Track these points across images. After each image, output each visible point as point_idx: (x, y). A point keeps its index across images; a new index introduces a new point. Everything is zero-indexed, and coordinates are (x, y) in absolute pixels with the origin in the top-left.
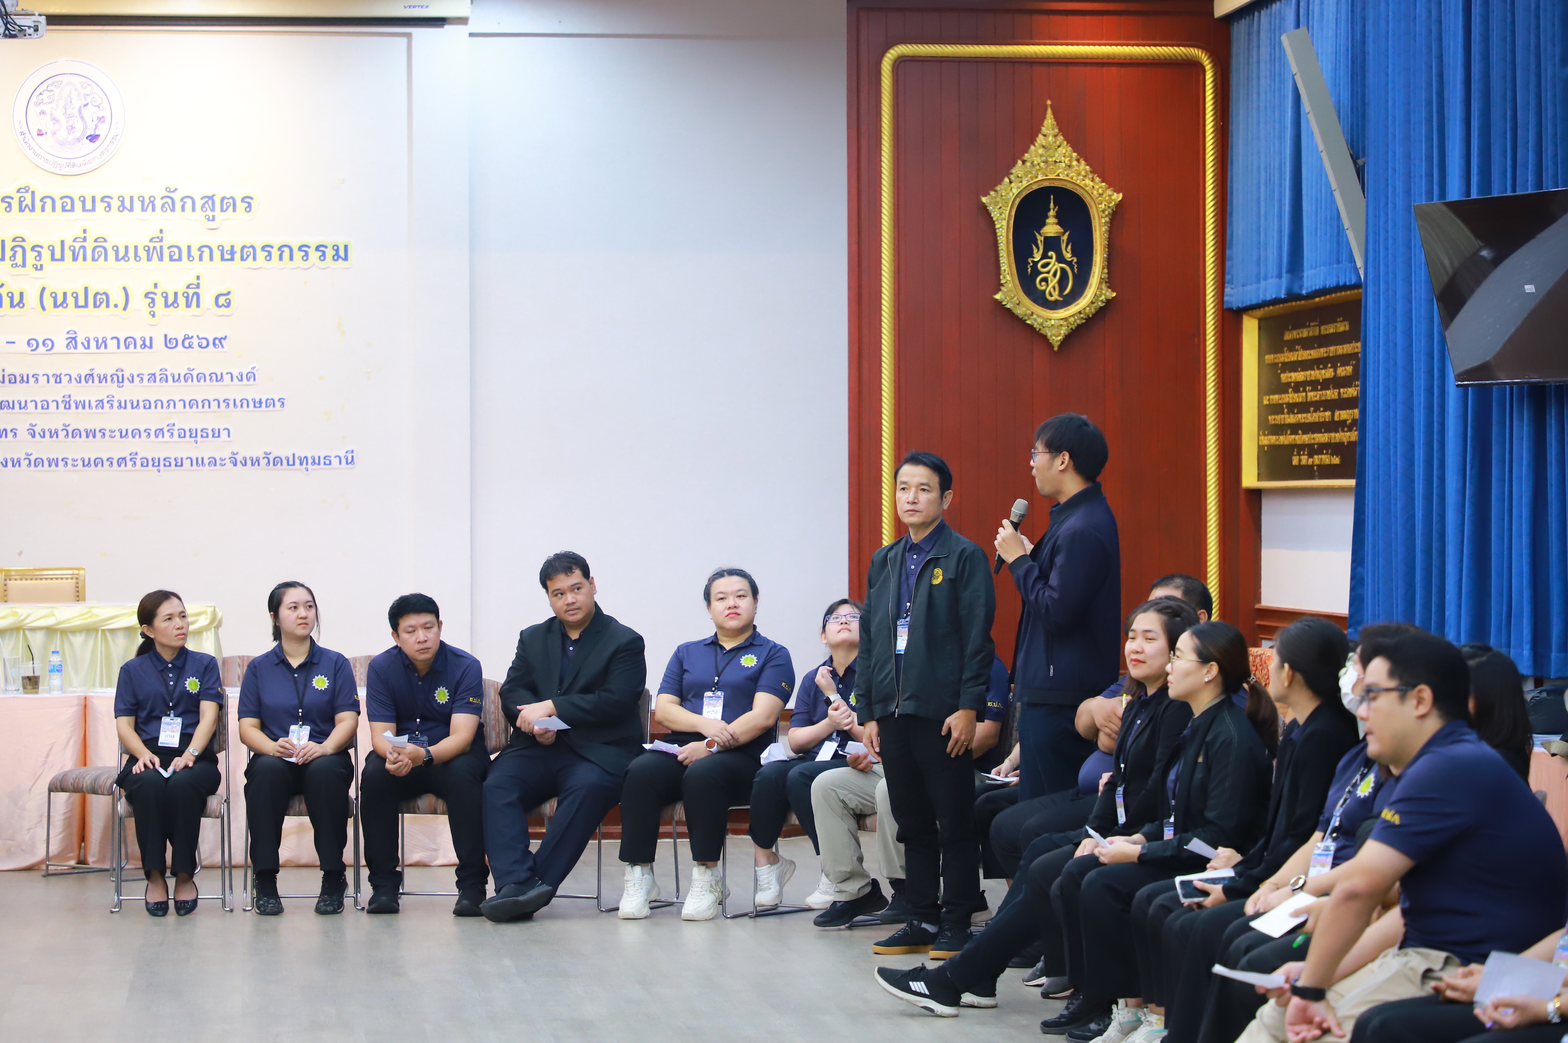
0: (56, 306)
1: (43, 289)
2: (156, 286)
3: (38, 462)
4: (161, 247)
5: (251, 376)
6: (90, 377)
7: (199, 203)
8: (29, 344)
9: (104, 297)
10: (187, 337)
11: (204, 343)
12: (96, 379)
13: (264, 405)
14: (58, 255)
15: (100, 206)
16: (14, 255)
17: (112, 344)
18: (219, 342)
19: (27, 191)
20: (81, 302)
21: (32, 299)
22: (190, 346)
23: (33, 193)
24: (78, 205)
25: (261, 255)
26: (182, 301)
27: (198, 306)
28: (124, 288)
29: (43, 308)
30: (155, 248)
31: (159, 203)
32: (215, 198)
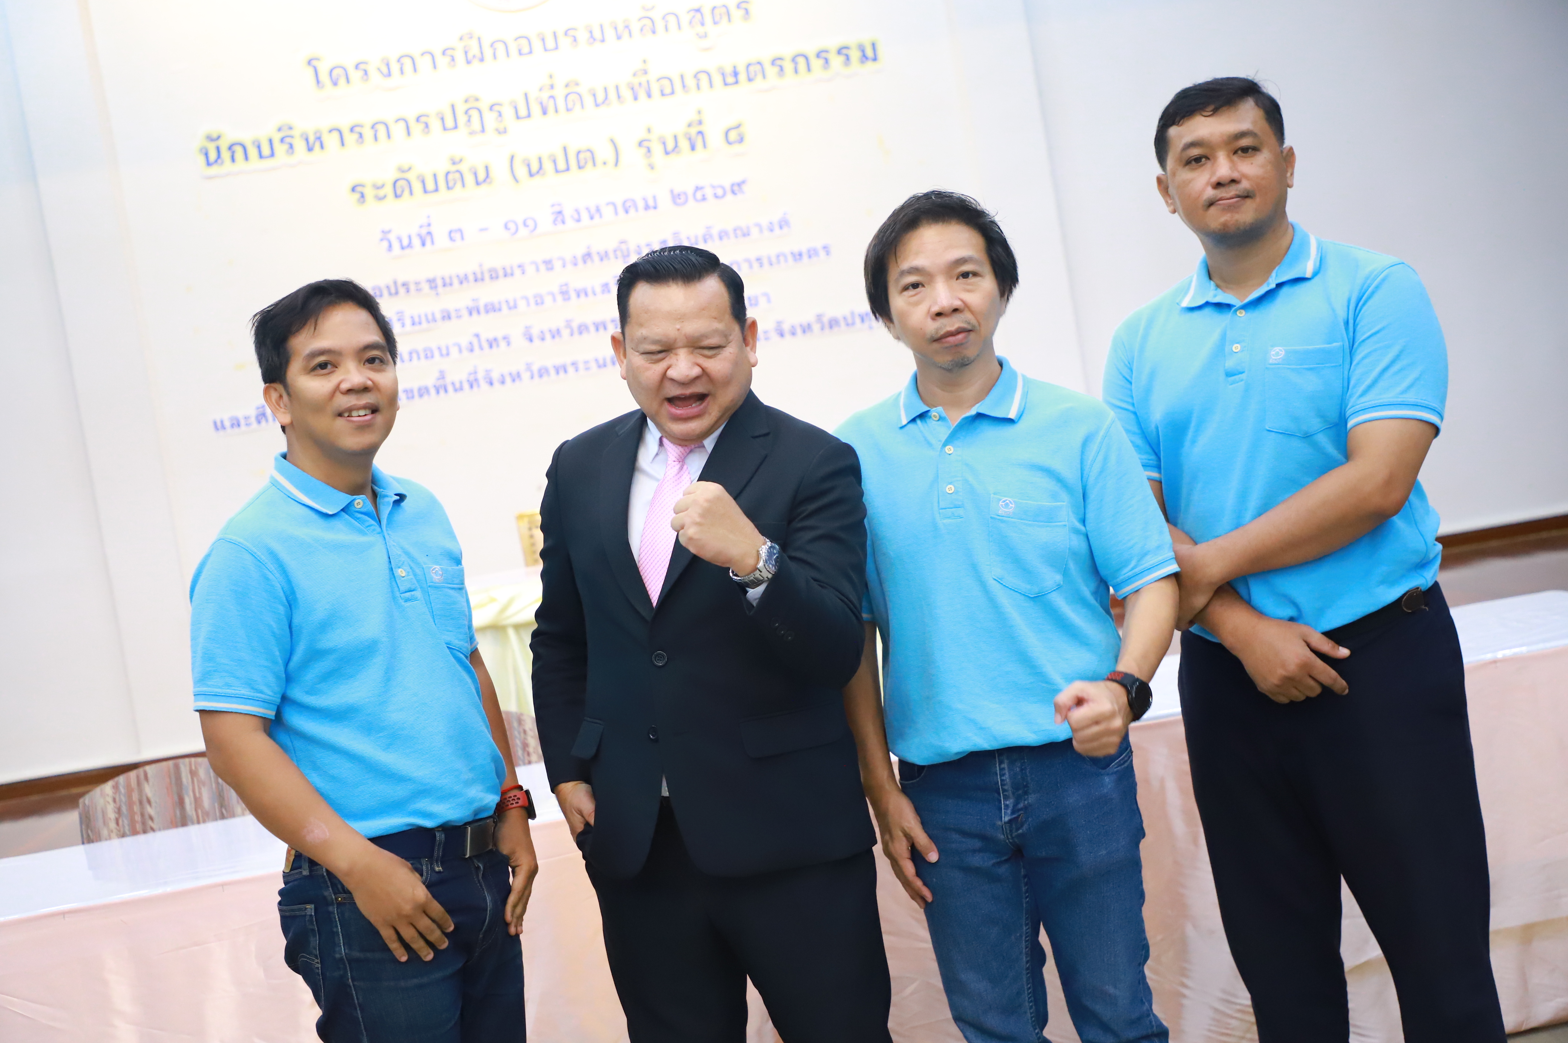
0: (531, 175)
1: (512, 158)
2: (649, 130)
3: (543, 372)
4: (648, 82)
5: (784, 223)
6: (587, 256)
7: (685, 19)
8: (506, 227)
9: (588, 154)
10: (698, 189)
11: (720, 192)
12: (596, 258)
13: (805, 257)
14: (523, 112)
15: (564, 42)
16: (469, 121)
17: (608, 212)
18: (737, 188)
19: (471, 38)
20: (562, 165)
21: (500, 172)
22: (704, 198)
23: (479, 39)
24: (537, 45)
25: (771, 71)
26: (684, 144)
27: (705, 146)
28: (612, 141)
29: (517, 181)
30: (640, 84)
31: (635, 27)
32: (703, 10)
